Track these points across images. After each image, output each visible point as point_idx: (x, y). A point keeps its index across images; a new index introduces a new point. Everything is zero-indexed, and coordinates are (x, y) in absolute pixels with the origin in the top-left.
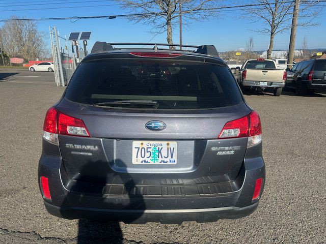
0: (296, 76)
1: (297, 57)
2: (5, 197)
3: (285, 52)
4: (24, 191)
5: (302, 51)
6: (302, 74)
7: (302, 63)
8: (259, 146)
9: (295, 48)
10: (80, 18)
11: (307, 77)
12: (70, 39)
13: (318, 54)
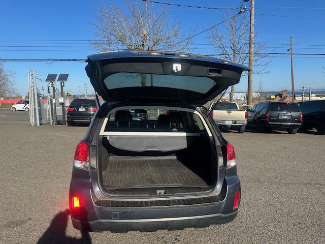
0: (256, 115)
1: (256, 99)
2: (14, 228)
3: (245, 94)
4: (31, 222)
5: (259, 93)
6: (261, 114)
7: (260, 104)
8: (234, 168)
9: (253, 91)
10: (57, 60)
11: (264, 116)
12: (47, 80)
13: (273, 97)
